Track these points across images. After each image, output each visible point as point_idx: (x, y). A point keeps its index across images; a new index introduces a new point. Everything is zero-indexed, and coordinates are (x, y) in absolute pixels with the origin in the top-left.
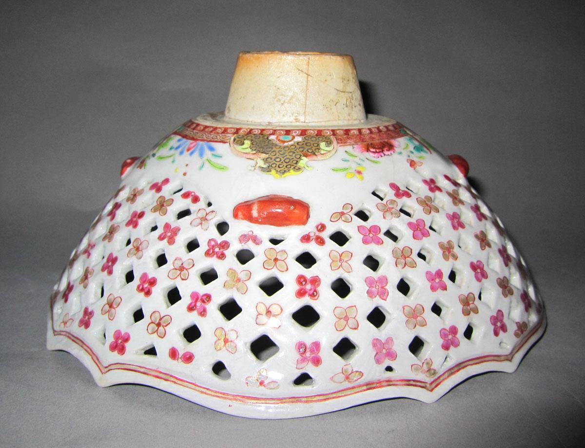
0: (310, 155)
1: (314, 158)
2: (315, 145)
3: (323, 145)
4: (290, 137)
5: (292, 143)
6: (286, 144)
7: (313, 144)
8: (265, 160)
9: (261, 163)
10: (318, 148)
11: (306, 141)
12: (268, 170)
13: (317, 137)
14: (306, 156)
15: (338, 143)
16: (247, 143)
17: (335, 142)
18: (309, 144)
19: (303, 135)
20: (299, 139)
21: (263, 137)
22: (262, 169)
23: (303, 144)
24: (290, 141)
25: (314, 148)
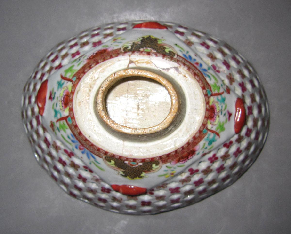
0: (147, 172)
1: (149, 172)
2: (150, 166)
3: (154, 166)
4: (135, 163)
5: (137, 166)
6: (134, 166)
7: (149, 166)
8: (124, 172)
9: (121, 173)
10: (151, 168)
11: (145, 165)
12: (125, 176)
13: (151, 162)
14: (145, 172)
15: (162, 163)
16: (113, 162)
17: (161, 163)
18: (146, 166)
19: (143, 162)
20: (141, 164)
21: (121, 161)
22: (123, 175)
23: (143, 167)
24: (136, 165)
25: (149, 168)
